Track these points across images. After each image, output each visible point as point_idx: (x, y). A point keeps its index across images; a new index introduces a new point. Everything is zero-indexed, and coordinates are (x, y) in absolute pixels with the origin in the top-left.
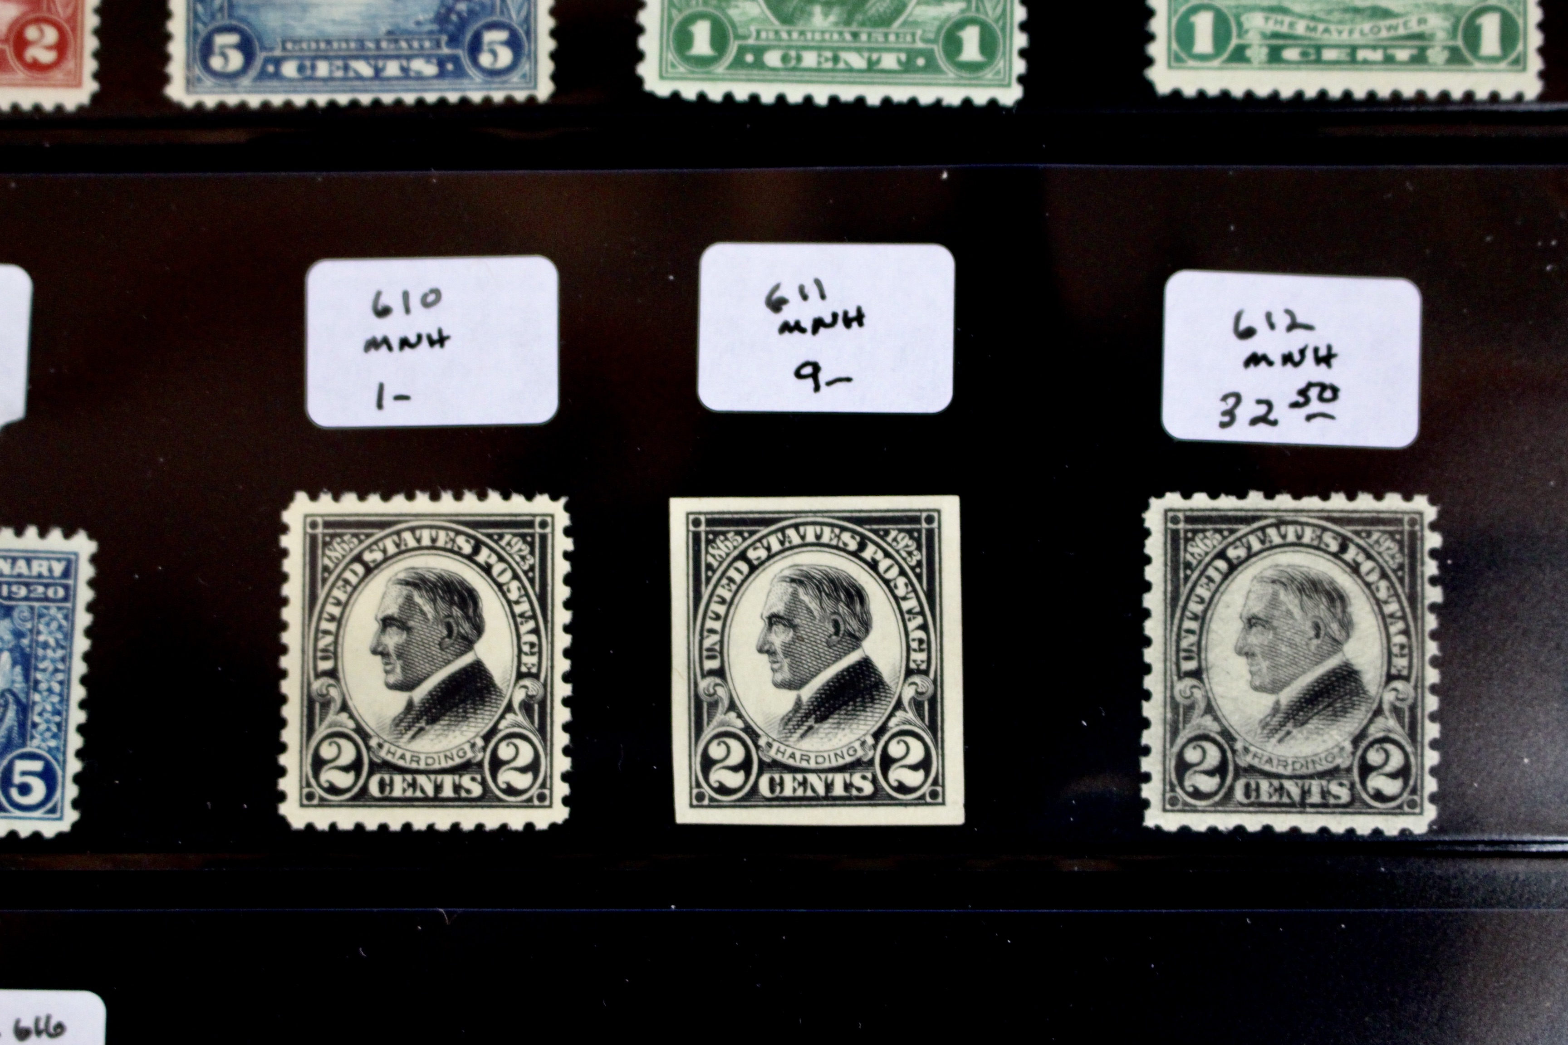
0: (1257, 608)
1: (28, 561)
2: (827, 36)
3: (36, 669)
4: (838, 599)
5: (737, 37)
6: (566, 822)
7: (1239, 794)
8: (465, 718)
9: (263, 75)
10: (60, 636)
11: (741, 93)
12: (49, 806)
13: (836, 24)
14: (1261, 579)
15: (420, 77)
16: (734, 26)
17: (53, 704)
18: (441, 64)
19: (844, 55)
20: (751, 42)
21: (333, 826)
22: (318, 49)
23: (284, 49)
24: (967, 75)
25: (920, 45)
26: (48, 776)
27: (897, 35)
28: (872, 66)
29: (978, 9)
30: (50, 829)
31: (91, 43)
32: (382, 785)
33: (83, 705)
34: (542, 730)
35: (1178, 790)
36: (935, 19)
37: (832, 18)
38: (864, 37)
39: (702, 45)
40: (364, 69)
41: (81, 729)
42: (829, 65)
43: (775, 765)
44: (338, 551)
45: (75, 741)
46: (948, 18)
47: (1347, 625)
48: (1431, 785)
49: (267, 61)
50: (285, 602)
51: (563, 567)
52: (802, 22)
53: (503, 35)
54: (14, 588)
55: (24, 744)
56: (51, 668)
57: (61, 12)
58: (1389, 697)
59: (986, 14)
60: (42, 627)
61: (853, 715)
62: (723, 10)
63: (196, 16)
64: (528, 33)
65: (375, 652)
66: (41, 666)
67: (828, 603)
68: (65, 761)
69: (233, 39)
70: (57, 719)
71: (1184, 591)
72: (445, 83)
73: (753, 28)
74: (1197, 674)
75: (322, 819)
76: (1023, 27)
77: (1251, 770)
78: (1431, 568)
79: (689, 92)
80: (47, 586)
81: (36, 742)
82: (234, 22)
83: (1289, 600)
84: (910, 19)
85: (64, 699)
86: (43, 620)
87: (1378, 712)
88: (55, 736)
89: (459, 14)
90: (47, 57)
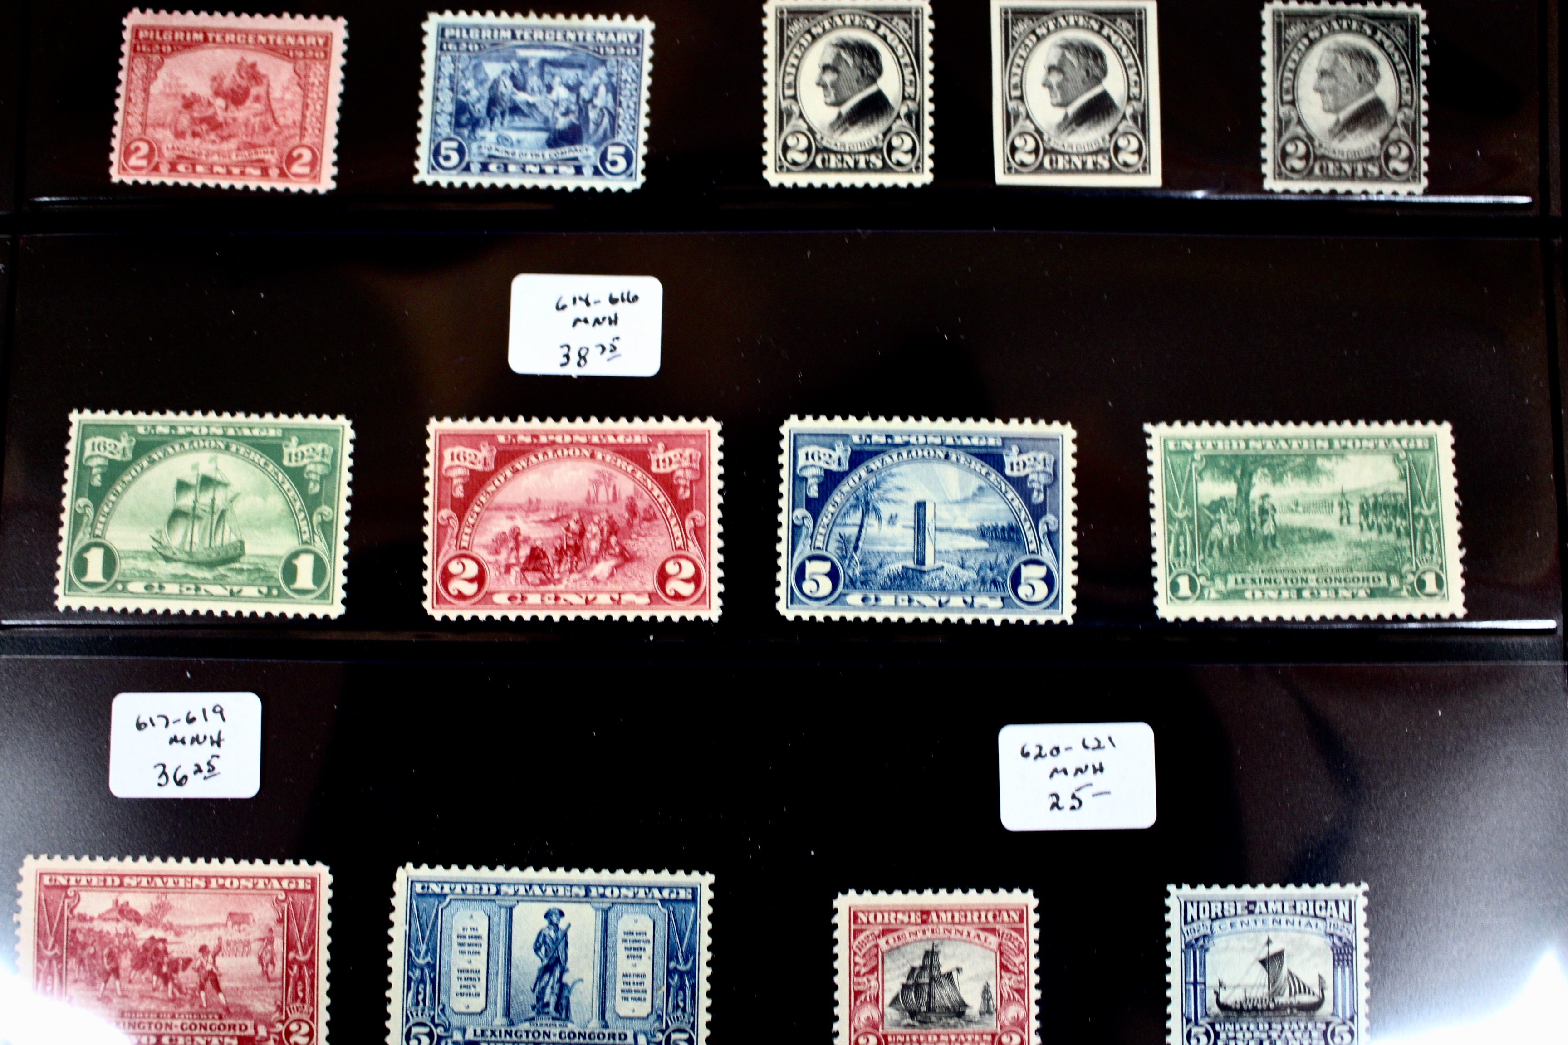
0: (1326, 66)
1: (615, 34)
4: (1088, 57)
6: (932, 183)
7: (1317, 170)
8: (872, 122)
10: (634, 76)
12: (629, 172)
14: (1328, 49)
17: (630, 115)
21: (795, 185)
26: (628, 156)
30: (630, 186)
32: (823, 161)
33: (648, 115)
34: (918, 130)
35: (1283, 169)
41: (647, 129)
43: (1053, 151)
44: (796, 27)
45: (644, 136)
47: (1377, 76)
48: (1424, 167)
50: (765, 56)
51: (928, 37)
54: (607, 49)
55: (614, 138)
56: (629, 94)
58: (1400, 117)
60: (623, 71)
61: (1098, 122)
65: (818, 84)
66: (624, 93)
67: (1082, 60)
68: (637, 147)
70: (633, 123)
71: (1284, 56)
74: (1293, 103)
75: (788, 180)
77: (1323, 157)
78: (1423, 45)
80: (626, 48)
83: (1344, 62)
85: (637, 112)
86: (624, 67)
87: (1395, 124)
88: (632, 133)
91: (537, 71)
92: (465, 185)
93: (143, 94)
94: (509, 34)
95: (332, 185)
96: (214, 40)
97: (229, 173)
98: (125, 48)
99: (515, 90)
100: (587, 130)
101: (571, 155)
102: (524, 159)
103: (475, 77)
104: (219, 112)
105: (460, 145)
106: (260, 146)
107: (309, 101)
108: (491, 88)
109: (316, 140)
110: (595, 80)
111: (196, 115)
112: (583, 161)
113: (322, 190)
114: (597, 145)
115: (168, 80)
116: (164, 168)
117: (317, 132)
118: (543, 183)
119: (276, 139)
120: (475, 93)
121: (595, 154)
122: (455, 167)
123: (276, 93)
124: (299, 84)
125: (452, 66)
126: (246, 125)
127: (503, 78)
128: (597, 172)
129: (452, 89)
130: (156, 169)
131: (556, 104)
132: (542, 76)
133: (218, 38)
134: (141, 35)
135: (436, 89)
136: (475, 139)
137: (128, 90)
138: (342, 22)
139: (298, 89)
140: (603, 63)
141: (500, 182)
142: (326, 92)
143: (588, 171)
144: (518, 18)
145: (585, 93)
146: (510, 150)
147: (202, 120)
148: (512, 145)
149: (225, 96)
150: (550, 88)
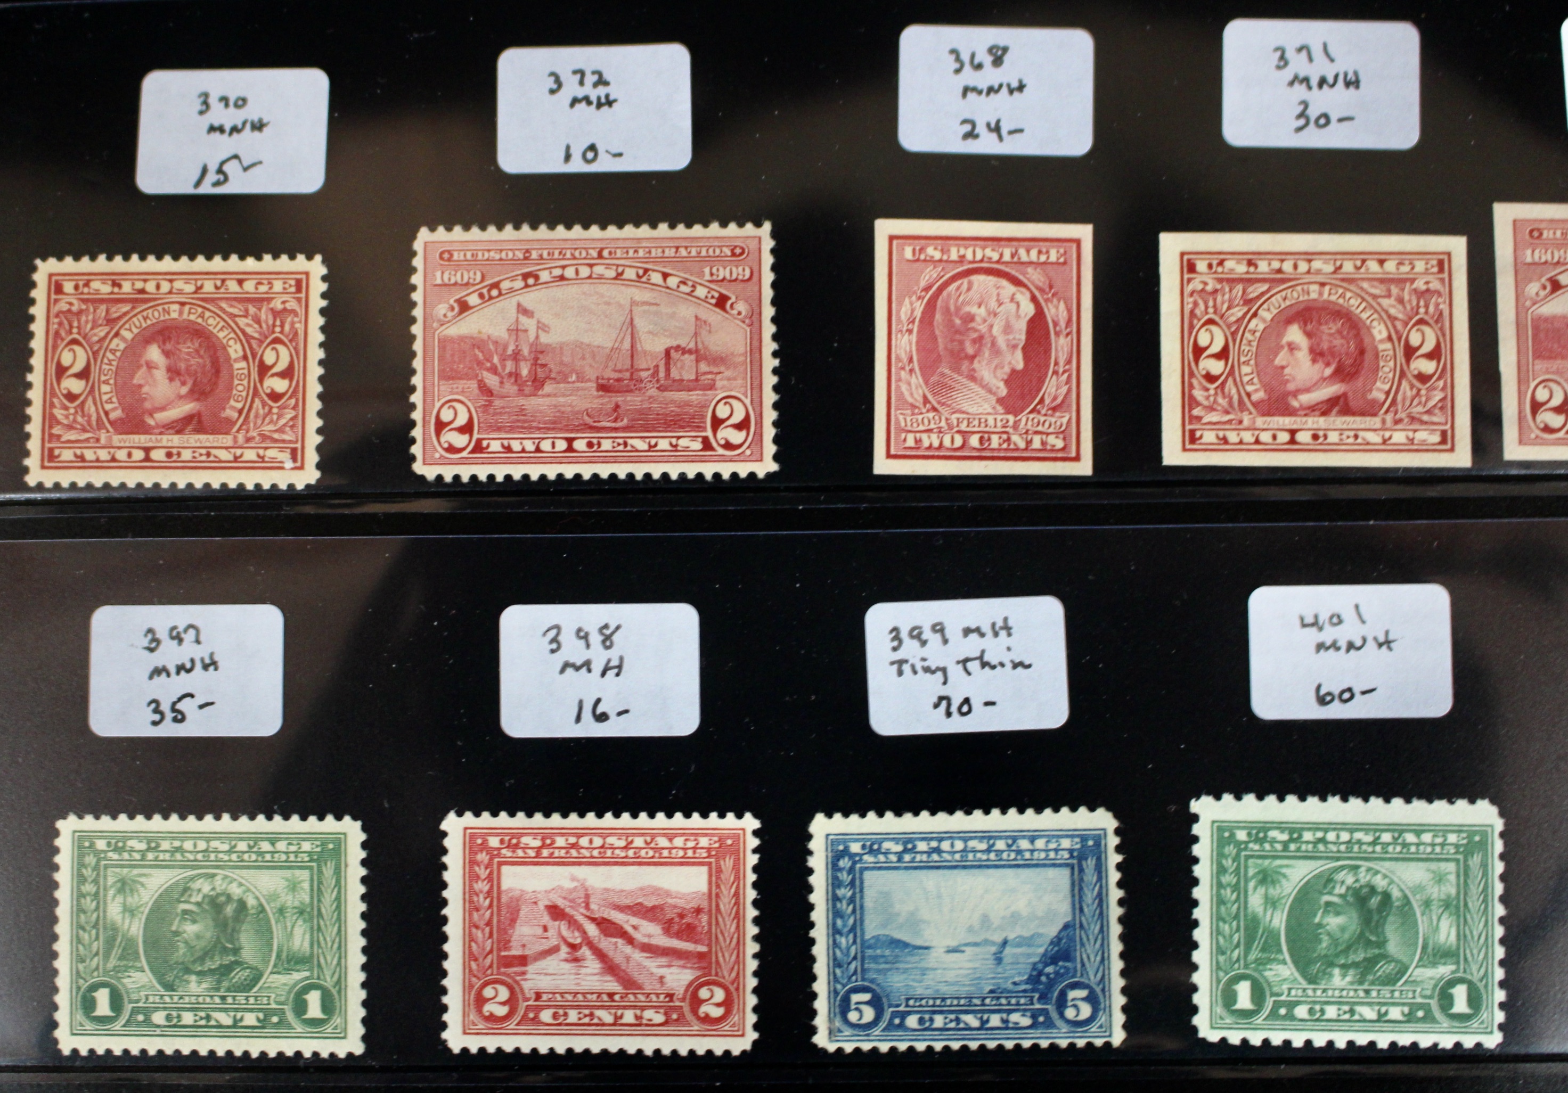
2: (1344, 993)
5: (1272, 995)
9: (890, 1026)
11: (1277, 1039)
13: (1352, 983)
15: (1017, 1027)
16: (1269, 984)
18: (1034, 1017)
19: (1358, 1009)
20: (1283, 998)
22: (933, 1006)
23: (907, 1006)
24: (1457, 1024)
25: (1419, 1000)
27: (1401, 991)
28: (1381, 1017)
29: (1465, 971)
31: (752, 1000)
36: (1431, 978)
37: (1348, 979)
38: (1374, 994)
39: (1244, 1000)
40: (972, 1020)
42: (1347, 1016)
46: (1441, 978)
49: (894, 1015)
52: (1324, 982)
53: (1083, 993)
57: (728, 976)
59: (1472, 974)
62: (1260, 972)
63: (836, 980)
64: (1103, 990)
69: (866, 997)
72: (1037, 1033)
73: (1285, 987)
76: (1502, 984)
79: (1235, 1039)
82: (866, 984)
84: (1411, 979)
89: (1048, 975)
90: (717, 1012)
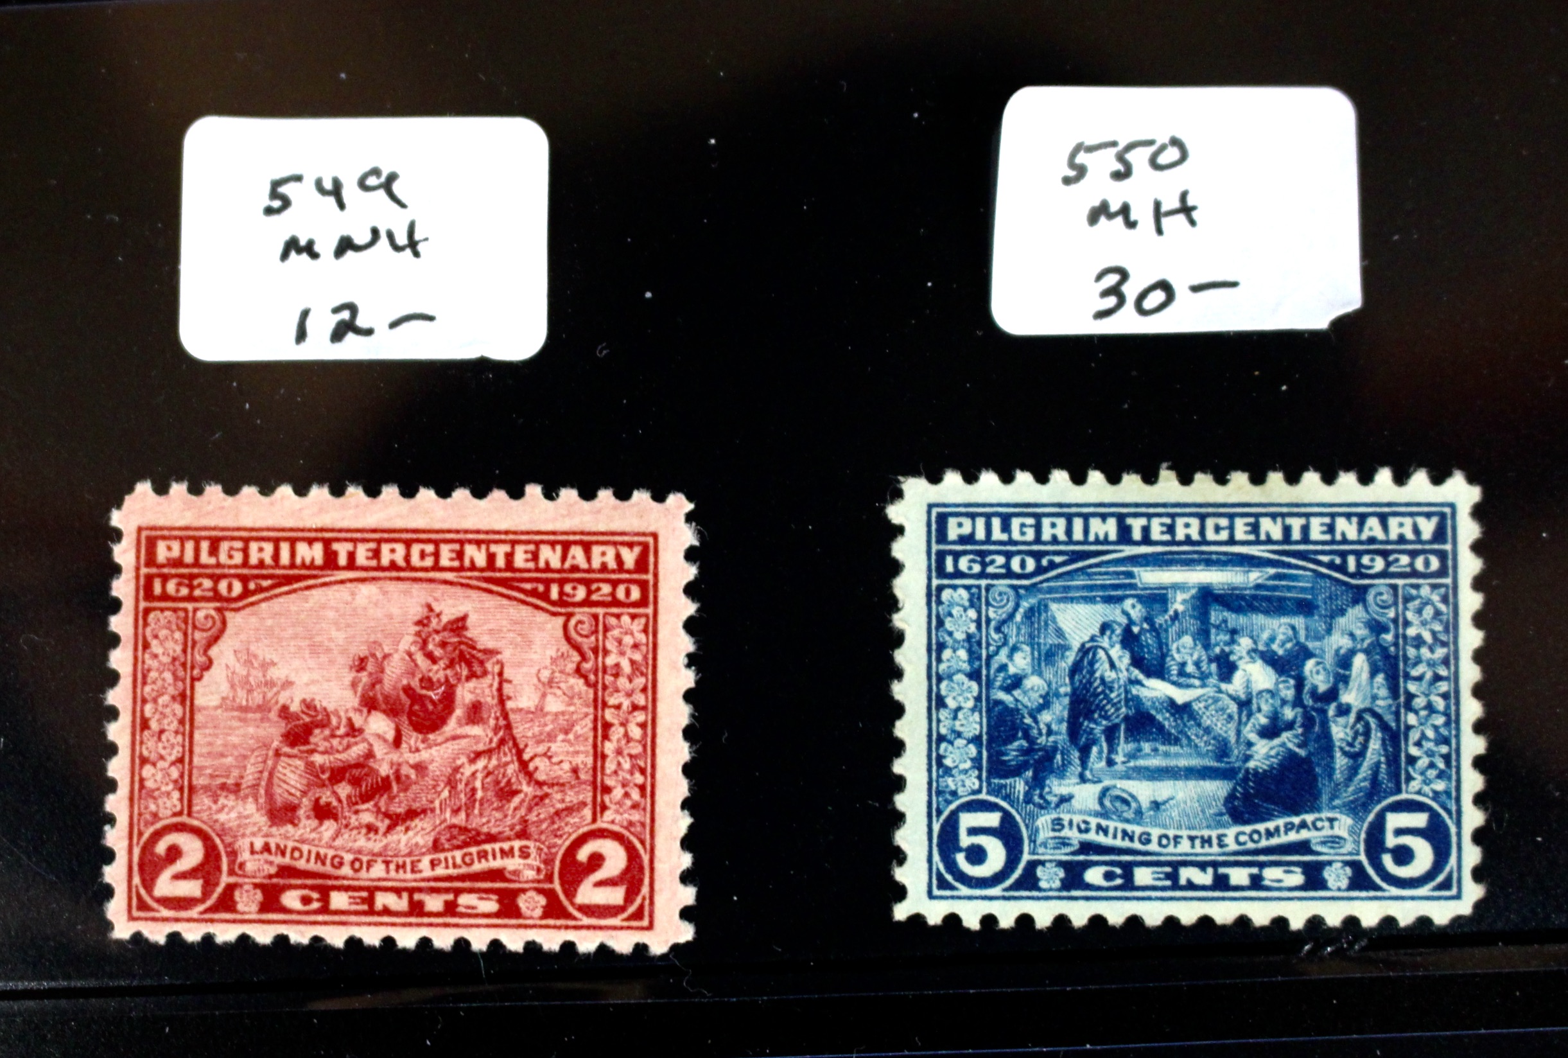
1: (1383, 519)
3: (1407, 676)
10: (1438, 627)
12: (1441, 878)
17: (1436, 728)
26: (1437, 834)
30: (1442, 913)
33: (1479, 727)
41: (1479, 763)
45: (1473, 782)
54: (1365, 560)
55: (1399, 791)
56: (1429, 675)
60: (1410, 615)
66: (1415, 673)
68: (1459, 812)
70: (1444, 749)
80: (1413, 554)
81: (1415, 785)
85: (1453, 719)
86: (1411, 605)
88: (1441, 775)
91: (1192, 624)
92: (1025, 921)
93: (178, 709)
94: (1110, 528)
95: (686, 933)
96: (351, 565)
97: (417, 909)
98: (122, 588)
99: (1137, 673)
100: (1330, 770)
101: (1293, 837)
102: (1172, 852)
103: (1032, 641)
104: (380, 750)
105: (1007, 818)
106: (492, 838)
107: (609, 715)
108: (1075, 669)
109: (636, 816)
110: (1339, 641)
111: (318, 759)
112: (1326, 853)
113: (658, 946)
114: (1356, 808)
115: (242, 671)
116: (248, 901)
117: (635, 795)
118: (1224, 912)
119: (532, 817)
120: (1033, 682)
121: (1352, 832)
122: (996, 879)
123: (524, 698)
124: (578, 671)
125: (972, 614)
126: (451, 783)
127: (1105, 642)
128: (1359, 881)
129: (974, 675)
130: (226, 903)
131: (1245, 704)
132: (1203, 635)
133: (362, 555)
134: (162, 553)
135: (935, 678)
136: (1044, 806)
137: (139, 701)
138: (679, 504)
139: (578, 684)
140: (1359, 595)
141: (1116, 913)
142: (651, 690)
143: (1336, 876)
144: (1132, 487)
145: (1317, 676)
146: (1138, 830)
147: (338, 774)
148: (1139, 812)
149: (392, 711)
150: (1227, 668)
